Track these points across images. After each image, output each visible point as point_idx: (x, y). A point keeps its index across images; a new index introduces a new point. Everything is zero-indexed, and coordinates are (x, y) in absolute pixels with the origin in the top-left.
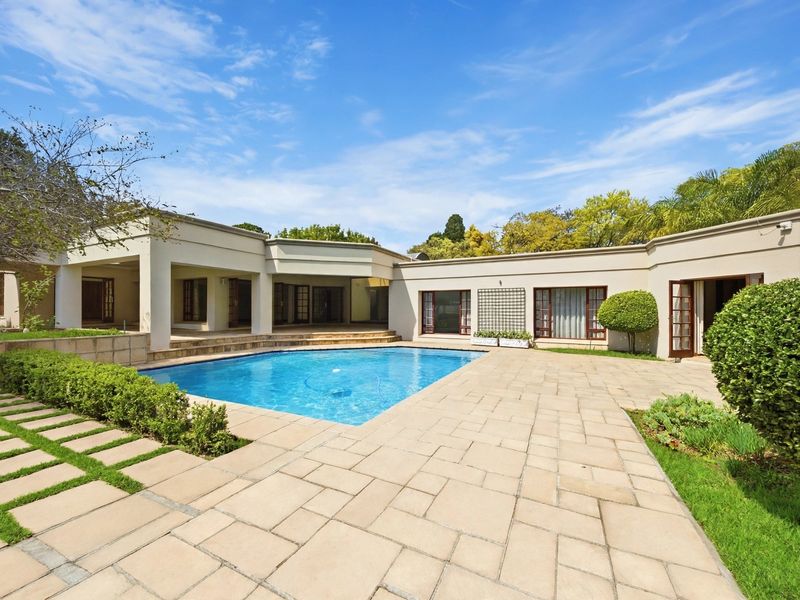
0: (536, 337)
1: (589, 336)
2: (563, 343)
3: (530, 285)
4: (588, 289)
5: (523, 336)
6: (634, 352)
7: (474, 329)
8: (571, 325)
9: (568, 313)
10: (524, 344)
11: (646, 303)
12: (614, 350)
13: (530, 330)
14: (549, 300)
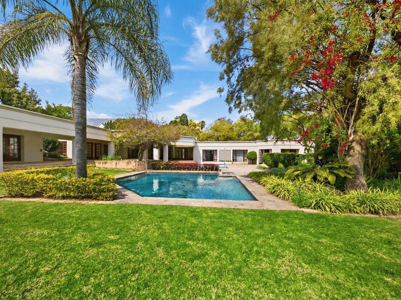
0: (233, 161)
1: (244, 161)
2: (239, 163)
3: (232, 149)
4: (244, 150)
5: (231, 162)
6: (253, 164)
7: (218, 160)
8: (240, 158)
9: (239, 156)
10: (231, 163)
11: (254, 153)
12: (249, 164)
13: (232, 160)
14: (235, 153)
